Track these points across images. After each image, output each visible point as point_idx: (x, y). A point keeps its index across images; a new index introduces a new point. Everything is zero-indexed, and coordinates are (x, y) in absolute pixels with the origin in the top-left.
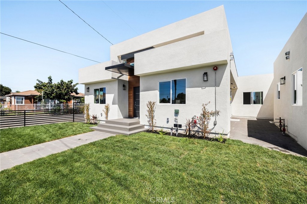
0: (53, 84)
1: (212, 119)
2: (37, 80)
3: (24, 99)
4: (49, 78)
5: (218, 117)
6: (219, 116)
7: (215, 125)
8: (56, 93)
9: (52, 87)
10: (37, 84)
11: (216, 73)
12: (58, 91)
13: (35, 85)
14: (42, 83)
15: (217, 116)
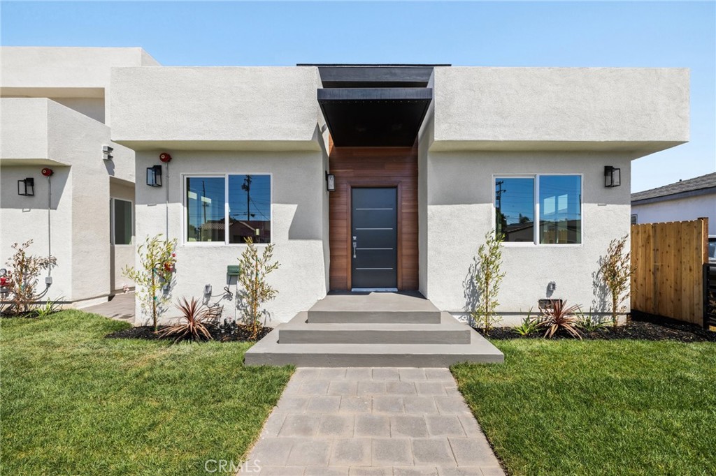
1: (44, 273)
5: (54, 270)
6: (56, 267)
7: (49, 285)
11: (50, 183)
15: (53, 266)
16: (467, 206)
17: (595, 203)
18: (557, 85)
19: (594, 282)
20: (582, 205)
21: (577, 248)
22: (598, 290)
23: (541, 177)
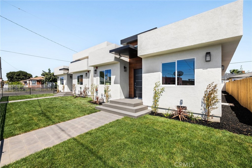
0: (51, 73)
2: (43, 71)
3: (36, 82)
4: (49, 69)
8: (52, 78)
9: (50, 75)
10: (42, 73)
12: (54, 77)
13: (41, 74)
14: (45, 72)
16: (153, 73)
17: (201, 68)
18: (174, 29)
19: (202, 102)
20: (195, 70)
21: (193, 87)
22: (203, 105)
23: (177, 61)
